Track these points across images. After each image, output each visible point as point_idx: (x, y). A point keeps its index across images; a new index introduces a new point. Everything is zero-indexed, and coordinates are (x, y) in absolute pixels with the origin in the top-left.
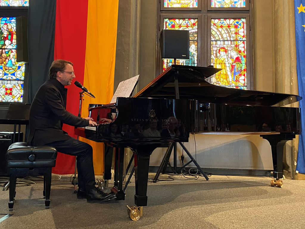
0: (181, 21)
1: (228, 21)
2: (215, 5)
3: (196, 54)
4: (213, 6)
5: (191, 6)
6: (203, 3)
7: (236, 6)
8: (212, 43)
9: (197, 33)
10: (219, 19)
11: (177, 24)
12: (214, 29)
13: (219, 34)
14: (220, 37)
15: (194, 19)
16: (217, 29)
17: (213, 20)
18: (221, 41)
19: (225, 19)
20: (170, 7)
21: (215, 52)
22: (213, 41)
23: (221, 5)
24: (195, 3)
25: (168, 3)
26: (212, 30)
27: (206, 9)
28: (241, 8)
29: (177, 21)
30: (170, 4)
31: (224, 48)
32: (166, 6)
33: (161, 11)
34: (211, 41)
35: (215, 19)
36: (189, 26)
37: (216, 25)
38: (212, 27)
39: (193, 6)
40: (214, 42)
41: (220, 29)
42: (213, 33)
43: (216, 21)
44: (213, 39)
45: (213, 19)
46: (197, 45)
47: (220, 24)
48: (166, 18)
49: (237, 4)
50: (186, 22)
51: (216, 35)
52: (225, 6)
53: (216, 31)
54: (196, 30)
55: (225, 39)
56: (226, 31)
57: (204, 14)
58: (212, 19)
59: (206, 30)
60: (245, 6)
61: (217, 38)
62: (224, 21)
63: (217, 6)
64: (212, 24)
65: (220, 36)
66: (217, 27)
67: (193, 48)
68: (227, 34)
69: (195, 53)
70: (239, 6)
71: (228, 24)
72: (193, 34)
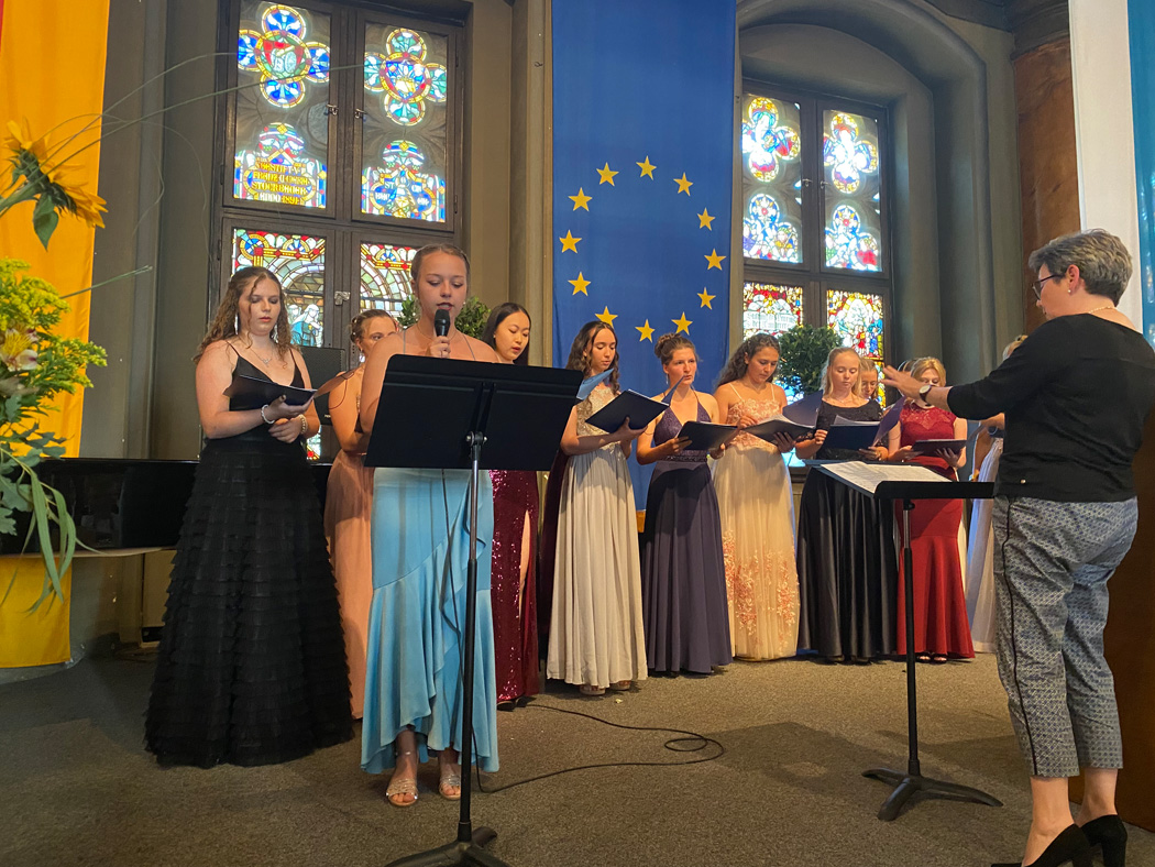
0: (281, 240)
1: (402, 252)
2: (371, 209)
3: (321, 329)
4: (365, 210)
5: (309, 204)
6: (340, 199)
7: (424, 218)
8: (362, 305)
9: (323, 275)
10: (381, 245)
11: (270, 247)
12: (367, 268)
13: (380, 283)
14: (384, 292)
15: (317, 238)
16: (377, 270)
17: (365, 246)
18: (384, 300)
19: (396, 247)
20: (249, 198)
22: (364, 299)
23: (387, 209)
24: (319, 196)
25: (244, 188)
26: (362, 273)
27: (349, 217)
28: (434, 223)
29: (270, 238)
30: (251, 191)
32: (238, 195)
33: (224, 206)
34: (360, 298)
35: (371, 243)
36: (301, 256)
37: (372, 261)
38: (363, 264)
39: (314, 203)
40: (368, 302)
41: (384, 271)
42: (366, 278)
43: (374, 250)
44: (365, 295)
45: (366, 243)
46: (324, 307)
47: (383, 257)
48: (238, 229)
49: (427, 212)
50: (293, 244)
51: (372, 286)
52: (396, 215)
53: (373, 274)
54: (322, 268)
55: (396, 297)
56: (397, 277)
57: (344, 229)
58: (363, 242)
59: (347, 270)
60: (443, 221)
61: (376, 293)
62: (394, 252)
63: (375, 212)
64: (364, 257)
65: (382, 288)
66: (375, 264)
67: (313, 313)
68: (401, 286)
69: (317, 326)
70: (430, 219)
71: (402, 260)
72: (312, 277)
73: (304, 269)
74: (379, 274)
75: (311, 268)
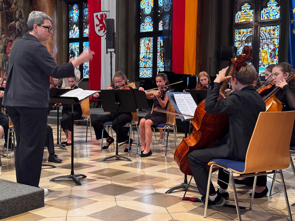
6: (256, 18)
7: (276, 18)
11: (242, 32)
12: (261, 33)
13: (264, 35)
15: (251, 28)
17: (261, 28)
20: (239, 22)
21: (261, 46)
27: (258, 22)
31: (266, 43)
32: (236, 22)
36: (248, 33)
40: (261, 41)
44: (261, 39)
48: (236, 29)
50: (246, 30)
54: (252, 34)
55: (268, 38)
57: (257, 25)
60: (279, 18)
61: (263, 38)
62: (267, 28)
63: (265, 19)
68: (269, 35)
72: (250, 37)
73: (248, 36)
74: (264, 33)
75: (250, 35)
